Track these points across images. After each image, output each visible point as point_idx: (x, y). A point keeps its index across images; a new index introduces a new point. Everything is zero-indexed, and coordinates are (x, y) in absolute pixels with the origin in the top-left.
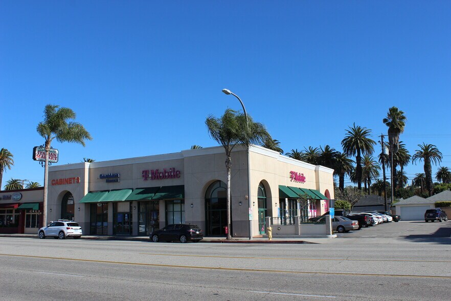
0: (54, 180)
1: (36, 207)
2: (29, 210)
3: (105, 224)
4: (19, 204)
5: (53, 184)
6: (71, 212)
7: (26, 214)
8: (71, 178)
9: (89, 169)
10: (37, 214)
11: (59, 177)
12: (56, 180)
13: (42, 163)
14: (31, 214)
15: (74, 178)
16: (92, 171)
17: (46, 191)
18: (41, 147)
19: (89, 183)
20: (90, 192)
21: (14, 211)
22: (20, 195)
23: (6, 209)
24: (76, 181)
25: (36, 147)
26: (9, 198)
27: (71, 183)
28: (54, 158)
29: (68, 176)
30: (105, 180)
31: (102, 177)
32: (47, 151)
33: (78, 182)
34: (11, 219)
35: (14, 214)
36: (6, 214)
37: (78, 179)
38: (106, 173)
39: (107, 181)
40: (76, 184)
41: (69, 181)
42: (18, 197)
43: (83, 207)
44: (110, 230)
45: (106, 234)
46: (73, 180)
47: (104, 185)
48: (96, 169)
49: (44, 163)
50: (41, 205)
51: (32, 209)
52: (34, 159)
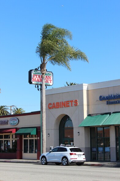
0: (50, 104)
1: (34, 132)
2: (26, 135)
3: (107, 149)
4: (17, 129)
5: (50, 108)
6: (69, 136)
7: (24, 139)
8: (68, 101)
9: (88, 91)
10: (34, 138)
11: (55, 100)
12: (52, 104)
13: (38, 87)
14: (29, 139)
15: (72, 101)
16: (90, 92)
17: (44, 115)
18: (36, 70)
19: (88, 105)
20: (89, 115)
21: (11, 137)
22: (17, 120)
23: (4, 134)
24: (73, 103)
25: (32, 70)
26: (6, 123)
27: (69, 106)
28: (49, 81)
29: (65, 100)
30: (105, 102)
31: (102, 98)
32: (43, 74)
33: (76, 105)
34: (9, 144)
35: (11, 139)
36: (3, 139)
37: (76, 101)
38: (106, 94)
39: (108, 103)
40: (74, 107)
41: (66, 104)
42: (15, 122)
43: (82, 131)
44: (113, 156)
45: (108, 160)
46: (70, 103)
47: (104, 107)
48: (95, 91)
49: (39, 86)
50: (39, 130)
51: (30, 134)
52: (30, 82)
